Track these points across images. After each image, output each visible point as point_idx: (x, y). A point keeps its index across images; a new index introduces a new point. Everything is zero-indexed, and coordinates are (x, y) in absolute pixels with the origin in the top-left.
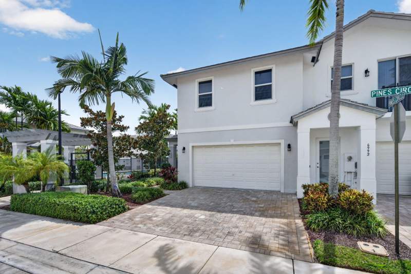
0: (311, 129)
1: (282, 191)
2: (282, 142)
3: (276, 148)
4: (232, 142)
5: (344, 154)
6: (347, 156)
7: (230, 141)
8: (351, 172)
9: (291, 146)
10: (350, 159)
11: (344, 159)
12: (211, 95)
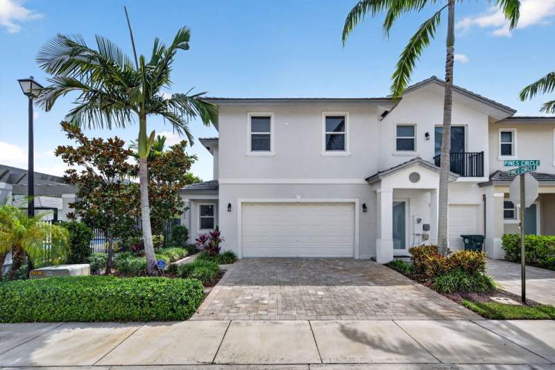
0: (394, 189)
1: (357, 257)
2: (357, 201)
3: (349, 208)
4: (299, 199)
5: (413, 216)
6: (416, 218)
7: (296, 198)
8: (419, 235)
9: (367, 205)
10: (419, 221)
11: (413, 221)
12: (269, 135)
